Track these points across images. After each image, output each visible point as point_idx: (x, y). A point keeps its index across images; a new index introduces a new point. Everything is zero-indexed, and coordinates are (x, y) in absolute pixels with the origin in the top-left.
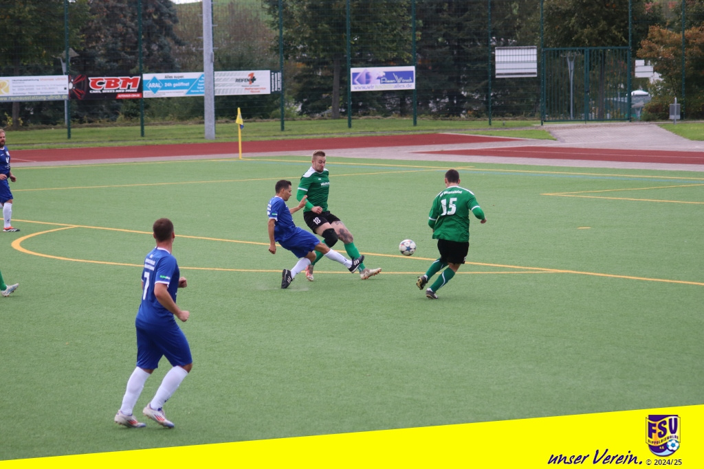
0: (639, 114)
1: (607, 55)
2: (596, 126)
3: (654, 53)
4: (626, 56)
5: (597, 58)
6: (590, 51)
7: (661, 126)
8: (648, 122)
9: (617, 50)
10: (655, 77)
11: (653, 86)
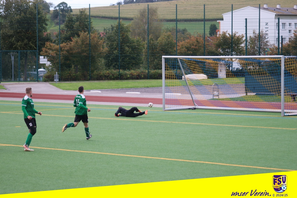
0: (41, 79)
1: (28, 54)
2: (23, 84)
3: (47, 53)
4: (36, 54)
5: (24, 55)
6: (21, 52)
7: (51, 84)
8: (45, 82)
9: (32, 52)
10: (48, 63)
11: (47, 67)
